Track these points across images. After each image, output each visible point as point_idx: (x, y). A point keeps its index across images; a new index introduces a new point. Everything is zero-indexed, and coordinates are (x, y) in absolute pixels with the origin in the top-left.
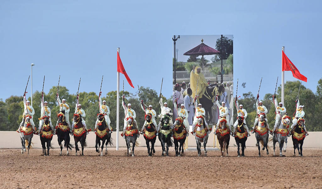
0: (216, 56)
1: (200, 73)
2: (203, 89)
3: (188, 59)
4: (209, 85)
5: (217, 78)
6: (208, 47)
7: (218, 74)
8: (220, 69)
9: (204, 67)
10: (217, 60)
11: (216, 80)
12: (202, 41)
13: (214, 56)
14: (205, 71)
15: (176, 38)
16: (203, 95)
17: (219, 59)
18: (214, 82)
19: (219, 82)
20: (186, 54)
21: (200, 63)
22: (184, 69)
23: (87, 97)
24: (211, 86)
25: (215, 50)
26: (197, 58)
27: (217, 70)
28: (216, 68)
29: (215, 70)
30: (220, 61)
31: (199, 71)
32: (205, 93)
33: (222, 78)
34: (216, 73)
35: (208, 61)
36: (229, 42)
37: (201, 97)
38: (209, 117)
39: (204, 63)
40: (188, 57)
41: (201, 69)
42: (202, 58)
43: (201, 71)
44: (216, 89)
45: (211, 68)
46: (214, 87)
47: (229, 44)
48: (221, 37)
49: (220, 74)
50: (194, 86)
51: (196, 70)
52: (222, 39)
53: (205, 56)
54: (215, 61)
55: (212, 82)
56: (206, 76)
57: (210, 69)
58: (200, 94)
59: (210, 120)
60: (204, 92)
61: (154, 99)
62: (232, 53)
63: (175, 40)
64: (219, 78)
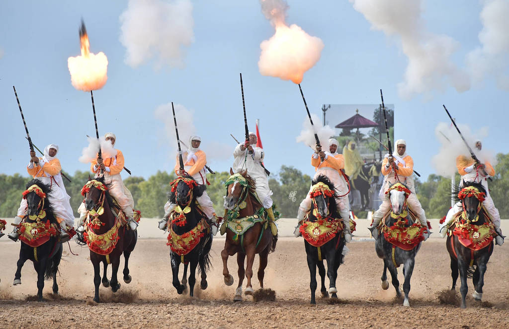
0: (374, 130)
1: (355, 150)
2: (358, 169)
3: (340, 133)
4: (365, 164)
5: (375, 155)
6: (364, 118)
7: (376, 151)
8: (379, 145)
9: (359, 142)
10: (375, 134)
11: (373, 158)
12: (357, 111)
13: (371, 129)
14: (361, 147)
15: (326, 108)
16: (358, 176)
17: (378, 133)
18: (371, 160)
19: (378, 160)
20: (338, 127)
21: (354, 138)
23: (219, 177)
24: (368, 164)
25: (373, 122)
26: (351, 131)
27: (375, 146)
28: (374, 143)
29: (372, 145)
30: (379, 136)
31: (353, 147)
32: (361, 173)
33: (381, 156)
34: (373, 149)
35: (364, 135)
36: (389, 113)
37: (356, 178)
38: (365, 202)
39: (359, 137)
40: (341, 130)
41: (356, 145)
42: (357, 131)
43: (356, 147)
44: (374, 168)
45: (368, 143)
46: (371, 167)
47: (389, 115)
48: (379, 107)
49: (379, 150)
50: (348, 164)
51: (349, 146)
52: (381, 109)
53: (360, 129)
54: (373, 135)
55: (369, 160)
56: (362, 153)
57: (367, 145)
58: (354, 174)
59: (367, 205)
60: (359, 171)
61: (298, 179)
62: (392, 125)
63: (324, 110)
64: (378, 156)
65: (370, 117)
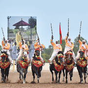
0: (28, 27)
9: (22, 32)
10: (29, 29)
12: (22, 19)
14: (23, 34)
18: (27, 39)
20: (14, 25)
22: (12, 33)
26: (19, 27)
27: (29, 33)
34: (28, 35)
35: (24, 29)
36: (34, 20)
39: (22, 30)
40: (15, 27)
42: (22, 28)
48: (31, 17)
49: (30, 35)
51: (18, 33)
52: (31, 19)
57: (26, 33)
62: (36, 25)
63: (8, 19)
64: (30, 37)
65: (27, 22)
